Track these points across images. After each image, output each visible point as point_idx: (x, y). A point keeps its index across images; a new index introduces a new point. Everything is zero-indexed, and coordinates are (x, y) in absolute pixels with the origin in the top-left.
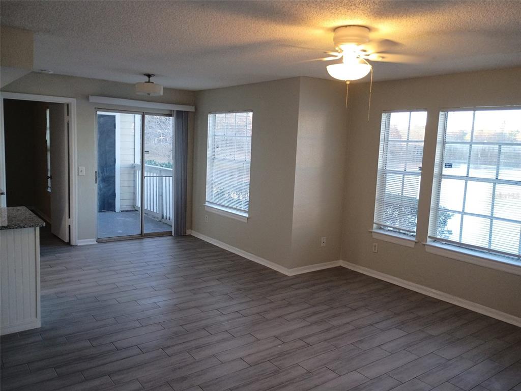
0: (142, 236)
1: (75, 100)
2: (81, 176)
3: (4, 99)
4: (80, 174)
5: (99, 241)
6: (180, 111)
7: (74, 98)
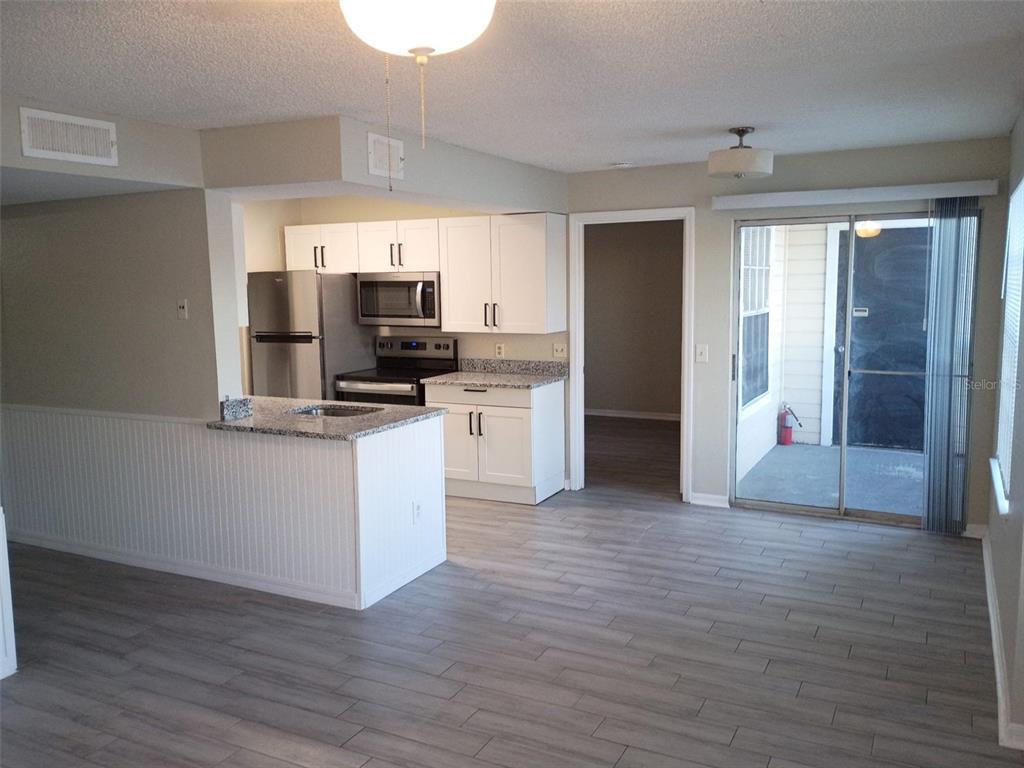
0: (840, 514)
1: (693, 209)
2: (701, 362)
3: (586, 226)
4: (699, 359)
5: (735, 504)
6: (947, 200)
7: (691, 206)
